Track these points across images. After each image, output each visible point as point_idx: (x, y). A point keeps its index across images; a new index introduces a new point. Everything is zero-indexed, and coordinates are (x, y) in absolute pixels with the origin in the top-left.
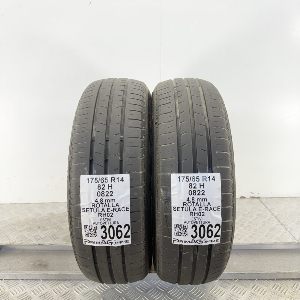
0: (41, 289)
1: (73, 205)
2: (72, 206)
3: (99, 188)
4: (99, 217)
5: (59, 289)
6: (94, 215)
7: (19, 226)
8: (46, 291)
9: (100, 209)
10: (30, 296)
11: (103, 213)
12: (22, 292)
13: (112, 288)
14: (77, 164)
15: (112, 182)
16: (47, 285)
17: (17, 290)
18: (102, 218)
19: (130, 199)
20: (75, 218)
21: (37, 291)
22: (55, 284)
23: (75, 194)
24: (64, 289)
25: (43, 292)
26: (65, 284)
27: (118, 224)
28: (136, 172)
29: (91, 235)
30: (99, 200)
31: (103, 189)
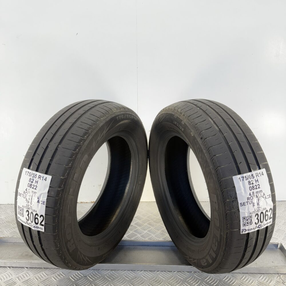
0: (25, 276)
5: (40, 276)
7: (13, 224)
8: (29, 278)
10: (15, 282)
12: (9, 278)
13: (85, 277)
16: (30, 273)
17: (5, 277)
21: (21, 278)
22: (37, 272)
24: (44, 276)
25: (27, 278)
26: (46, 272)
31: (32, 182)
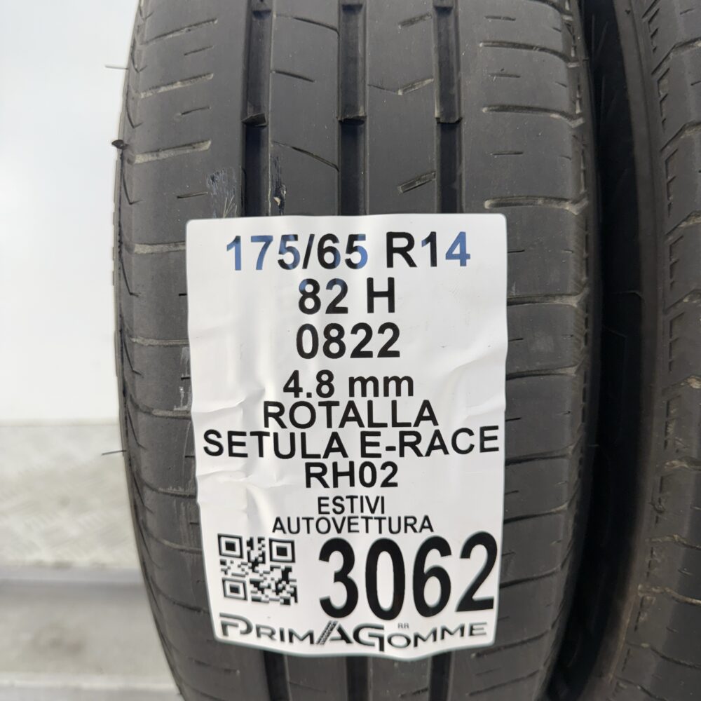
1: (148, 412)
2: (142, 419)
3: (310, 303)
4: (308, 485)
6: (281, 477)
9: (317, 440)
11: (335, 465)
14: (163, 155)
15: (390, 264)
18: (331, 493)
19: (509, 377)
20: (161, 489)
23: (155, 342)
27: (427, 534)
28: (540, 202)
29: (259, 594)
30: (308, 383)
31: (333, 309)
